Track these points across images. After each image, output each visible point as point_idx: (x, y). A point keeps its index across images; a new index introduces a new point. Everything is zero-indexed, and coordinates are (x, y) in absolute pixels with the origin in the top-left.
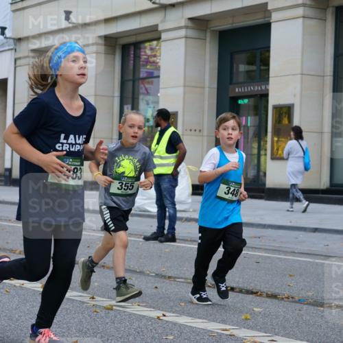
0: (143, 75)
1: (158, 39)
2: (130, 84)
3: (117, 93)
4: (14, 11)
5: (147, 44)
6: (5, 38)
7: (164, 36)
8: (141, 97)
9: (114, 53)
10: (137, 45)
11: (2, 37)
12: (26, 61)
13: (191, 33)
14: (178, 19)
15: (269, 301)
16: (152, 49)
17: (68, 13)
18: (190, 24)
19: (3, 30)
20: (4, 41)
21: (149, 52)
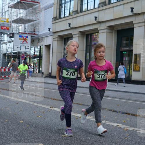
0: (93, 44)
1: (98, 32)
2: (89, 47)
3: (85, 49)
4: (53, 23)
5: (94, 34)
7: (100, 32)
9: (84, 37)
10: (91, 35)
11: (49, 32)
12: (57, 39)
13: (108, 31)
14: (104, 26)
15: (132, 116)
16: (96, 36)
17: (70, 24)
18: (108, 28)
19: (49, 29)
20: (50, 33)
21: (95, 37)
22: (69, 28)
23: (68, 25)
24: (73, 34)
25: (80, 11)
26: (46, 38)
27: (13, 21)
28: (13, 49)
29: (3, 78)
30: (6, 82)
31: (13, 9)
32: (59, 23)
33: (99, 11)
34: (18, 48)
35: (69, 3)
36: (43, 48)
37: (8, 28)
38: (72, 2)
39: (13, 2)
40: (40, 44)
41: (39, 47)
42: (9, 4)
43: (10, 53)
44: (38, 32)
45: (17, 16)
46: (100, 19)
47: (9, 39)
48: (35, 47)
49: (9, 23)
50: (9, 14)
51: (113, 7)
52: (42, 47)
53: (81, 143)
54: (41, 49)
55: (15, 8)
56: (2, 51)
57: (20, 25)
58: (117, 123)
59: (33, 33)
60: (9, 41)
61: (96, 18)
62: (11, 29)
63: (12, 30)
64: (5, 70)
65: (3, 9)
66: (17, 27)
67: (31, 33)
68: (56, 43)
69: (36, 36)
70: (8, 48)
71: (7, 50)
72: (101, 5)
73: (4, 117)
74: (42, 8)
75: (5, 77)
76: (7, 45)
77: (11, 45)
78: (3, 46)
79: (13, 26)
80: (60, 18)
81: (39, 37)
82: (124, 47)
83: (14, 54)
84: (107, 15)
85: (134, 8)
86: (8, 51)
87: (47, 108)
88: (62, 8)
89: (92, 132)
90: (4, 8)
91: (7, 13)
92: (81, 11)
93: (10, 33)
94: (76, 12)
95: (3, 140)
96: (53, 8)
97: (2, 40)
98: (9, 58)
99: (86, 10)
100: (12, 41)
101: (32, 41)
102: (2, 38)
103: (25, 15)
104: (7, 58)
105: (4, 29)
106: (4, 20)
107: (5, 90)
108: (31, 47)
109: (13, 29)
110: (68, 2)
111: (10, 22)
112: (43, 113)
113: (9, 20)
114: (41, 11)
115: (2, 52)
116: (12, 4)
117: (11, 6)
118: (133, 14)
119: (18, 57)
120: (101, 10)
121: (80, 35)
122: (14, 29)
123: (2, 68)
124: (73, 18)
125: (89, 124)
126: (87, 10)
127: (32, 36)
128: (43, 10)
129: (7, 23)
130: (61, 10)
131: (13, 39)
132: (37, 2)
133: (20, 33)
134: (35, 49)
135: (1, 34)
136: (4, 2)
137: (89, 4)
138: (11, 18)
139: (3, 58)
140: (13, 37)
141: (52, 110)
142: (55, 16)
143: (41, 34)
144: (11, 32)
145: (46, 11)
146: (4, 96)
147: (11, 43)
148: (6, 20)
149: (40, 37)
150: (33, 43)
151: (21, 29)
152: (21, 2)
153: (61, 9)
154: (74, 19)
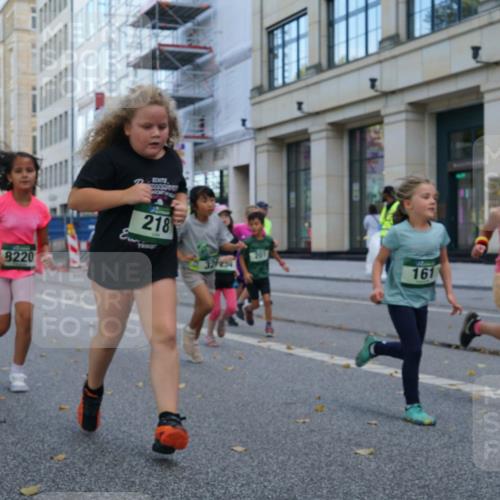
0: (368, 156)
1: (381, 123)
3: (346, 173)
4: (254, 104)
5: (372, 128)
6: (247, 129)
7: (386, 120)
8: (368, 176)
9: (341, 138)
10: (363, 130)
11: (243, 128)
12: (265, 148)
13: (411, 116)
14: (398, 104)
15: (492, 357)
16: (376, 132)
17: (300, 105)
18: (409, 108)
19: (244, 121)
20: (245, 131)
21: (373, 135)
22: (298, 114)
23: (296, 106)
24: (310, 131)
25: (326, 64)
26: (235, 148)
31: (139, 71)
32: (271, 102)
33: (380, 62)
35: (294, 45)
36: (228, 175)
38: (303, 43)
39: (139, 50)
40: (221, 163)
41: (217, 173)
42: (128, 57)
44: (213, 130)
46: (385, 85)
48: (206, 174)
51: (421, 48)
52: (225, 173)
53: (350, 440)
54: (225, 179)
55: (145, 68)
58: (451, 377)
59: (199, 134)
61: (373, 81)
65: (111, 72)
67: (192, 134)
68: (263, 158)
69: (206, 143)
72: (387, 44)
73: (132, 375)
74: (221, 64)
80: (272, 87)
81: (216, 144)
82: (457, 160)
84: (406, 71)
85: (482, 46)
87: (250, 345)
88: (276, 61)
89: (380, 406)
90: (114, 68)
92: (331, 64)
94: (317, 68)
95: (133, 439)
96: (249, 62)
99: (345, 61)
101: (198, 158)
103: (174, 86)
108: (195, 174)
110: (291, 41)
112: (240, 358)
114: (218, 71)
116: (136, 59)
117: (135, 62)
118: (479, 65)
120: (386, 60)
121: (330, 134)
124: (308, 86)
125: (371, 386)
126: (348, 62)
127: (196, 144)
128: (222, 68)
130: (273, 66)
132: (205, 48)
134: (206, 179)
136: (114, 53)
137: (352, 43)
141: (263, 348)
142: (258, 83)
143: (220, 137)
145: (232, 72)
149: (220, 145)
150: (200, 161)
152: (160, 50)
153: (273, 62)
154: (312, 88)
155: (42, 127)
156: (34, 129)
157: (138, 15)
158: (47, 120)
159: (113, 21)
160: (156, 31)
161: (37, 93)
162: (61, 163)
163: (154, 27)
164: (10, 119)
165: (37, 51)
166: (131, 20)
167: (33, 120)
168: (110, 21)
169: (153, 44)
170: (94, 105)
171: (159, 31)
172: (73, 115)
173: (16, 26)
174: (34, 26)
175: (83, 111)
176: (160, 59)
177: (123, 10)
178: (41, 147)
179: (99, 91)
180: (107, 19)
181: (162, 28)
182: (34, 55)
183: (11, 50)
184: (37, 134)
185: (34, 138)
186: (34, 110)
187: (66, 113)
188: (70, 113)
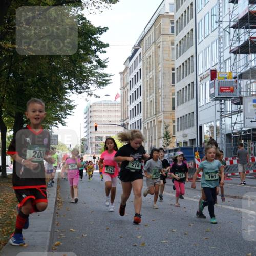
27: (239, 76)
28: (243, 125)
29: (229, 177)
30: (236, 184)
31: (238, 55)
34: (252, 122)
37: (232, 88)
39: (238, 42)
42: (231, 47)
43: (238, 132)
45: (247, 66)
47: (234, 107)
49: (234, 80)
50: (232, 63)
55: (242, 53)
56: (223, 129)
57: (253, 81)
60: (235, 111)
62: (238, 90)
63: (240, 92)
64: (232, 162)
65: (220, 57)
66: (247, 86)
70: (235, 123)
71: (232, 126)
73: (243, 248)
75: (233, 174)
76: (231, 118)
77: (239, 118)
78: (225, 121)
79: (240, 85)
83: (246, 132)
86: (235, 128)
90: (222, 54)
91: (228, 62)
93: (237, 98)
97: (223, 110)
98: (236, 142)
100: (241, 111)
102: (223, 106)
104: (233, 141)
105: (224, 91)
106: (224, 76)
107: (235, 197)
109: (240, 89)
111: (235, 78)
113: (234, 75)
115: (224, 131)
116: (236, 47)
117: (235, 50)
119: (253, 138)
122: (242, 90)
123: (226, 159)
129: (229, 80)
131: (242, 107)
133: (253, 95)
135: (221, 101)
136: (222, 45)
138: (235, 71)
139: (227, 142)
140: (242, 104)
144: (237, 95)
146: (236, 209)
147: (239, 114)
148: (227, 76)
151: (254, 88)
152: (251, 41)
155: (178, 92)
156: (173, 94)
157: (237, 20)
158: (181, 88)
159: (221, 25)
160: (248, 30)
161: (175, 72)
162: (190, 114)
163: (247, 27)
164: (159, 88)
165: (175, 46)
166: (232, 24)
167: (173, 88)
168: (219, 26)
169: (247, 38)
170: (210, 77)
171: (250, 30)
172: (197, 84)
173: (162, 33)
174: (173, 32)
175: (204, 81)
176: (251, 47)
177: (227, 18)
178: (178, 105)
179: (212, 68)
180: (217, 24)
181: (252, 28)
182: (173, 49)
183: (159, 47)
184: (175, 97)
185: (173, 99)
186: (173, 82)
187: (193, 83)
188: (195, 83)
